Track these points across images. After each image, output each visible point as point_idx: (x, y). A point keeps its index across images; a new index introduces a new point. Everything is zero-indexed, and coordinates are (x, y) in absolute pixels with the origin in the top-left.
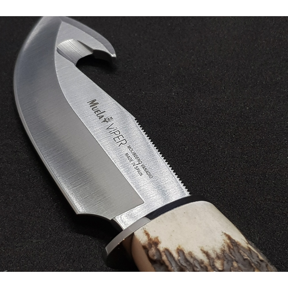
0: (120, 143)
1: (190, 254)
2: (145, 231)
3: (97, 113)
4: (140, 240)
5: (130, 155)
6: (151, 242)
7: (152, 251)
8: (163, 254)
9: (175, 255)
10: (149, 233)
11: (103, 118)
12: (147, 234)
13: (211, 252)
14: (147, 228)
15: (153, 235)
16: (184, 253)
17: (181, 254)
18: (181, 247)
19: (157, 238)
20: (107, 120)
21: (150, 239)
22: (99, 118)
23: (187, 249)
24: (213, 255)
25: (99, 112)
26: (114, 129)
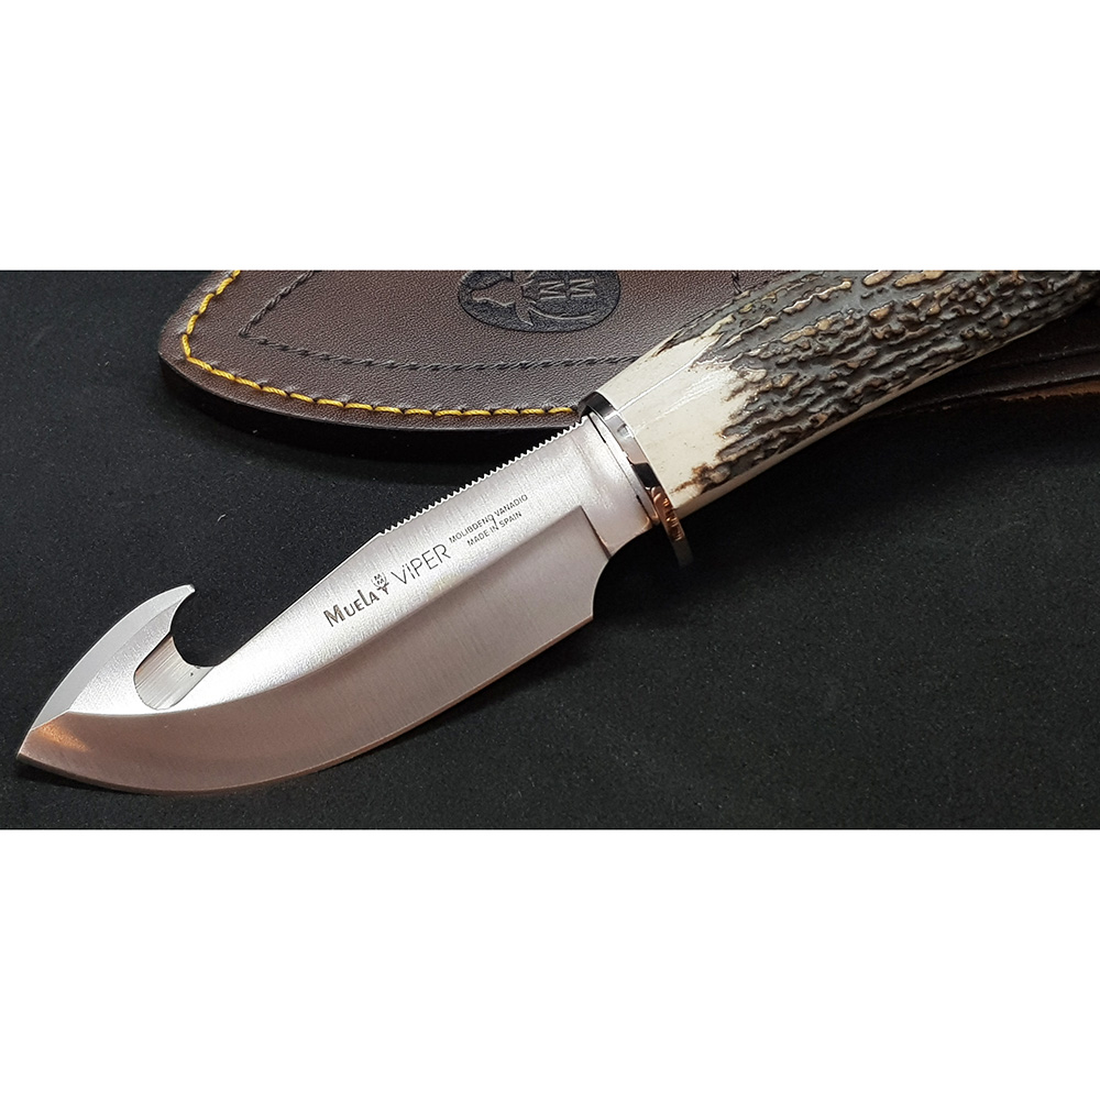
0: (442, 557)
1: (732, 417)
2: (677, 490)
3: (363, 605)
5: (471, 536)
6: (699, 479)
7: (716, 476)
8: (725, 459)
9: (732, 440)
10: (682, 483)
11: (377, 593)
12: (684, 486)
13: (733, 387)
14: (671, 488)
15: (688, 476)
16: (731, 427)
17: (731, 431)
18: (720, 431)
19: (694, 470)
20: (382, 585)
21: (694, 481)
22: (375, 601)
23: (725, 421)
24: (741, 383)
25: (361, 601)
26: (407, 570)
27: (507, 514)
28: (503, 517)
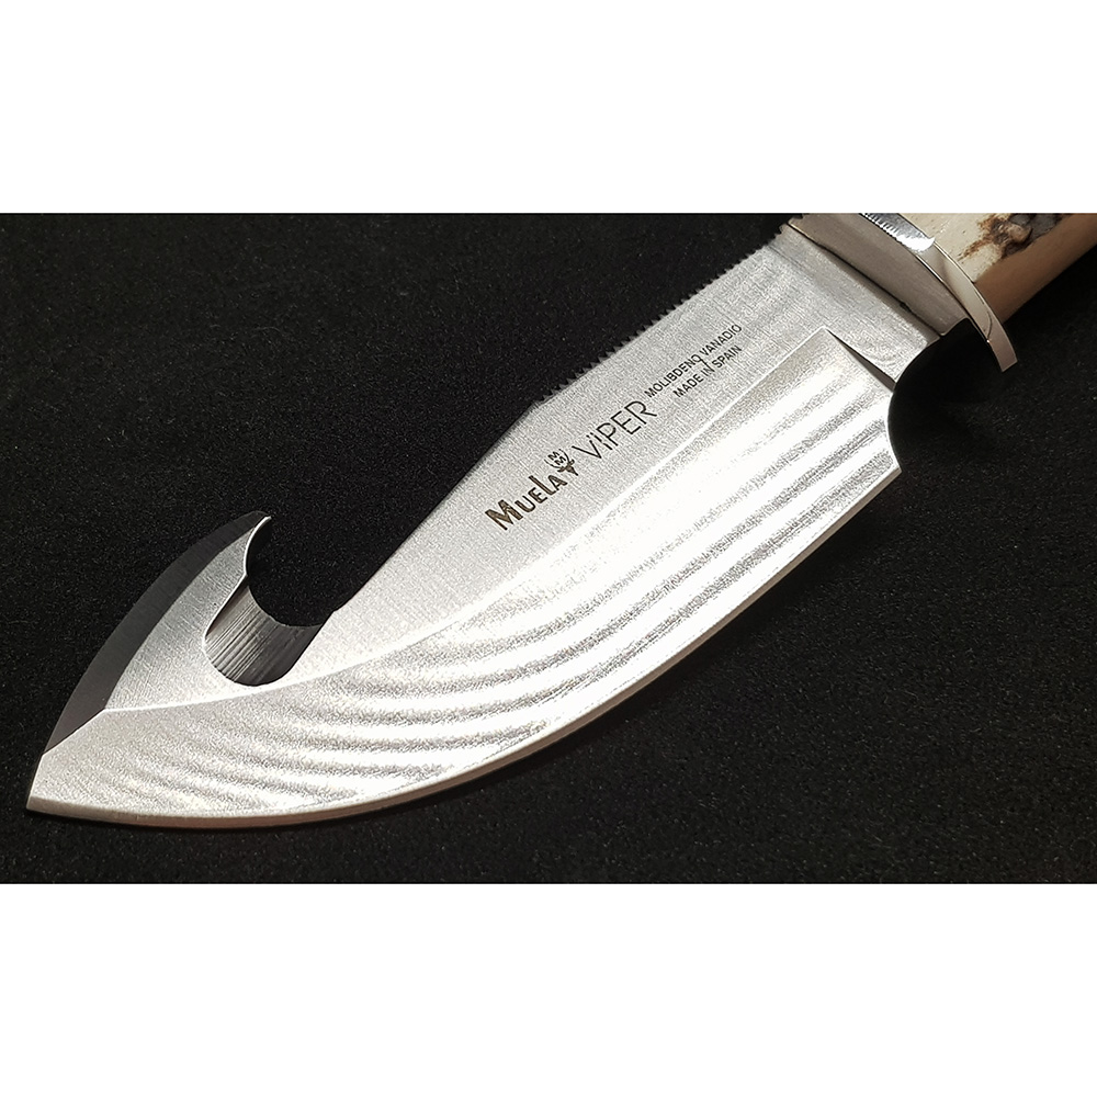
0: (643, 417)
2: (967, 254)
3: (544, 494)
4: (990, 263)
5: (678, 384)
6: (992, 237)
7: (1014, 231)
10: (971, 243)
11: (559, 476)
12: (974, 247)
14: (957, 252)
15: (976, 235)
19: (981, 225)
20: (565, 464)
21: (986, 239)
22: (561, 487)
25: (538, 490)
26: (595, 441)
27: (720, 351)
28: (714, 356)
